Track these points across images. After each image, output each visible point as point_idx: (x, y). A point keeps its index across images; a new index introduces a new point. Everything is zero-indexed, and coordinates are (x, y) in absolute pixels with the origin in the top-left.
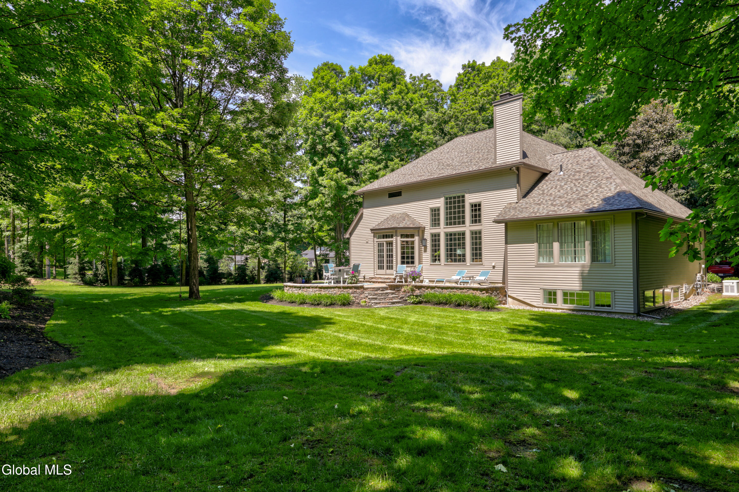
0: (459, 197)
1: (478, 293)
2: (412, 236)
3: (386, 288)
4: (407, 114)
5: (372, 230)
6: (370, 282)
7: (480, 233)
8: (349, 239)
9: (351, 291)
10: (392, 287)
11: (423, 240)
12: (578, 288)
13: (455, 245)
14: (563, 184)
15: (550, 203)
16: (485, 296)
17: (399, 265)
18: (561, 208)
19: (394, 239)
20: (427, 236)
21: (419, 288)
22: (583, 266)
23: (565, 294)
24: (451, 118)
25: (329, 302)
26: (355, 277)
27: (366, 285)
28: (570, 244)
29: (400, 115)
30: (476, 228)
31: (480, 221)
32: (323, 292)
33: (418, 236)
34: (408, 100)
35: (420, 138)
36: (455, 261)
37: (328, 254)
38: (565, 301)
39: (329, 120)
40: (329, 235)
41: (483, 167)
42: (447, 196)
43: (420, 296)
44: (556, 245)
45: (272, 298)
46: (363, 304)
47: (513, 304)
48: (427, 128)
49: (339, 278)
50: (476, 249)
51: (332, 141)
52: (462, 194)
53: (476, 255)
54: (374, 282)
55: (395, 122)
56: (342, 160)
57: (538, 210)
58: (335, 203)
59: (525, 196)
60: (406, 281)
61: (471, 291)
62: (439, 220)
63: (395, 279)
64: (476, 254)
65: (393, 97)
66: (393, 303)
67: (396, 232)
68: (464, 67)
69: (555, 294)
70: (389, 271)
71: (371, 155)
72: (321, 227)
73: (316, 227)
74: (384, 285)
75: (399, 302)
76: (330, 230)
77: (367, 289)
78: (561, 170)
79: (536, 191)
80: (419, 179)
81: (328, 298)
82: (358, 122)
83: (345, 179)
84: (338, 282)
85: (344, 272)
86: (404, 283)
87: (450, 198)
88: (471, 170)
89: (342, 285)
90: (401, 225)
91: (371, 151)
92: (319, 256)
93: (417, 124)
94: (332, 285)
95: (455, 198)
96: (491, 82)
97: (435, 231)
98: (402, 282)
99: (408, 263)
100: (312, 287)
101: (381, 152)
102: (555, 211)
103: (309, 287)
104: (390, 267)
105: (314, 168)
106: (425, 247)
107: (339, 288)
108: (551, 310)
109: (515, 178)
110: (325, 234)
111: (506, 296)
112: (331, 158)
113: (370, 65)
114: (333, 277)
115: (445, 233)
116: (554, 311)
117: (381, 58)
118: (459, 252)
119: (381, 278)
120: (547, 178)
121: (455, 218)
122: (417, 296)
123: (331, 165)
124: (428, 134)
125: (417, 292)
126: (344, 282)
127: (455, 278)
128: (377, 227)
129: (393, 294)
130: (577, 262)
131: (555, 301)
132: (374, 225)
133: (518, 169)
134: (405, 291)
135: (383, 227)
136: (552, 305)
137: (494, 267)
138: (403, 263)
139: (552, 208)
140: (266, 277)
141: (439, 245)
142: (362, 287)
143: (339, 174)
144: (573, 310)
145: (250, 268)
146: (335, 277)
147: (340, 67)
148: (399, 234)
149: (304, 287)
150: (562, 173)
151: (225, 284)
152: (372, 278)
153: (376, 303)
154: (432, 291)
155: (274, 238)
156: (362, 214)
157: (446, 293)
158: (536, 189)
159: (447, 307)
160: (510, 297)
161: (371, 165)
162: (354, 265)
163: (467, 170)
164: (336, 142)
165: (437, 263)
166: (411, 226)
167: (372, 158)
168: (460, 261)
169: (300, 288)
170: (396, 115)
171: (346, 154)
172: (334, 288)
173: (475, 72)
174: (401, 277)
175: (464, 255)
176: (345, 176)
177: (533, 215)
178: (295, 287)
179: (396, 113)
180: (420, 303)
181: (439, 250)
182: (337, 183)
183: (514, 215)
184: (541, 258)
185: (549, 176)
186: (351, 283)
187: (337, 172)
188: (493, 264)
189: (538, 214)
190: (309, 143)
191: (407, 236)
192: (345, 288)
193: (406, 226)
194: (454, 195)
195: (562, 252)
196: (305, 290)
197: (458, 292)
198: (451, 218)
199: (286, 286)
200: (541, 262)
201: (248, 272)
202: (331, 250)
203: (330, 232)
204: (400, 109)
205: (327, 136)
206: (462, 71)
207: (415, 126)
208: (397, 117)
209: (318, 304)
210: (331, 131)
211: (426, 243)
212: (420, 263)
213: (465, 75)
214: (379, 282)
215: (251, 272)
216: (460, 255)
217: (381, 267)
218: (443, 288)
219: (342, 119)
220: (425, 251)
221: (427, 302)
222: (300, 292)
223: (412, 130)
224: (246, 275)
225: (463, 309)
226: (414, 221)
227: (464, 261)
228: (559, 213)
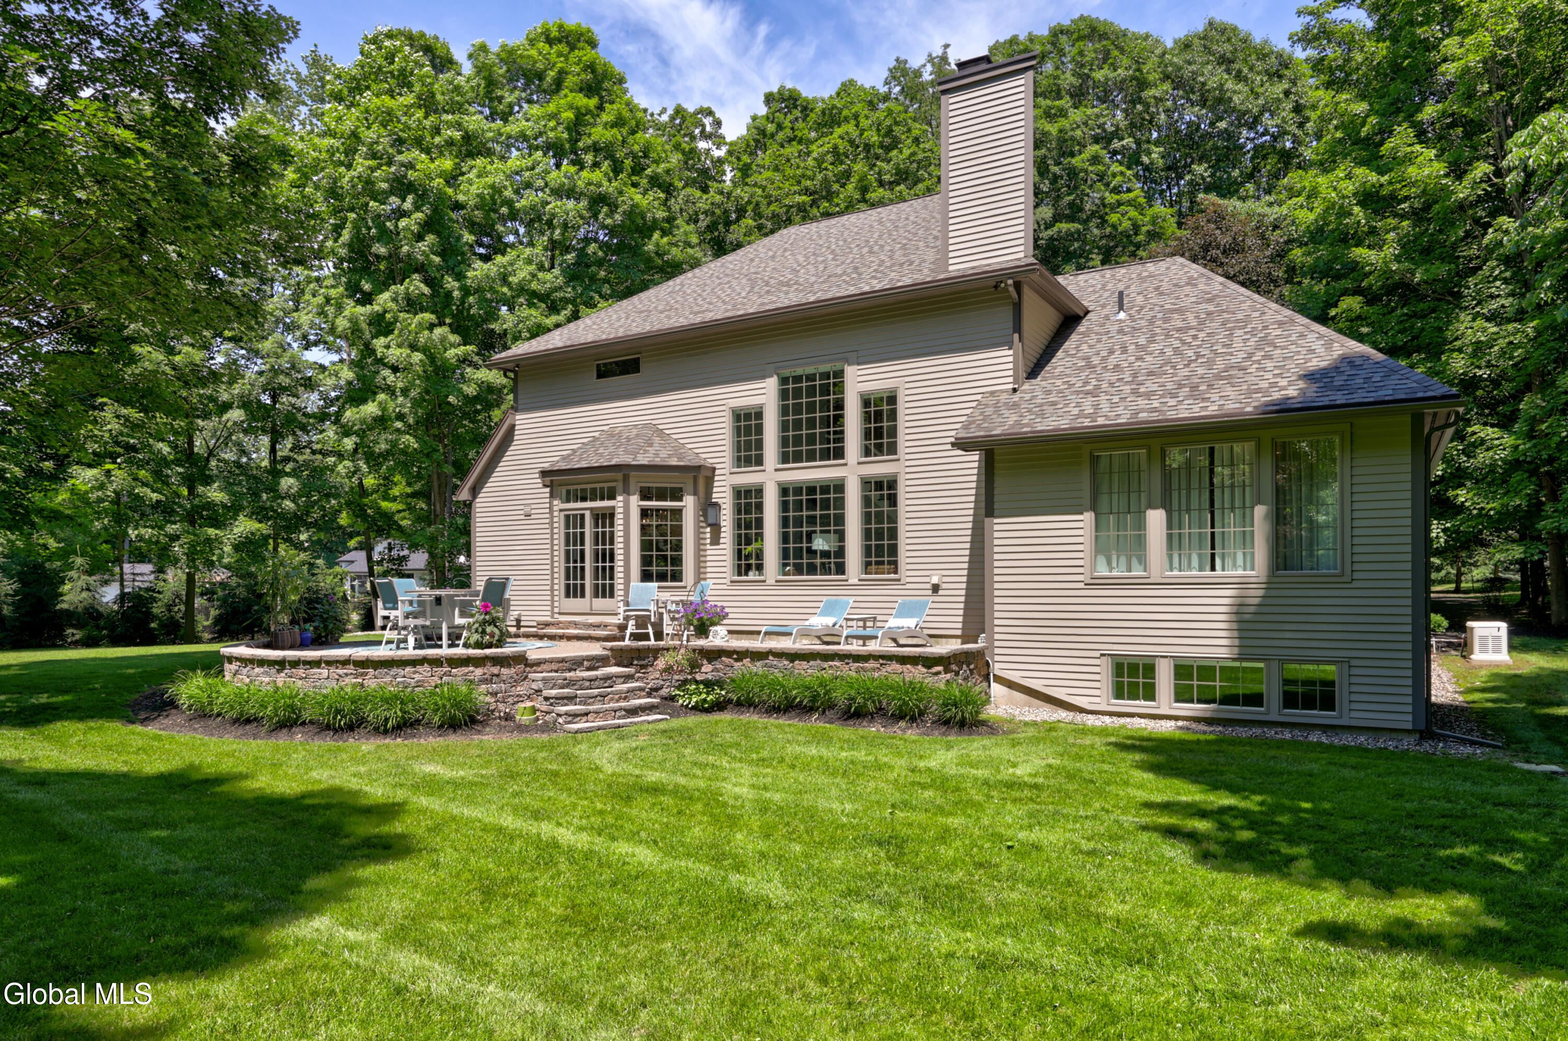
0: (826, 376)
1: (917, 673)
2: (677, 495)
3: (602, 661)
4: (635, 185)
5: (544, 473)
6: (541, 637)
7: (892, 484)
8: (468, 505)
9: (479, 672)
10: (623, 657)
11: (708, 507)
12: (1223, 653)
13: (812, 520)
14: (1142, 341)
15: (1127, 389)
16: (939, 681)
17: (636, 584)
18: (1172, 402)
19: (618, 503)
20: (722, 494)
21: (714, 655)
22: (1242, 584)
23: (1182, 670)
24: (741, 212)
25: (394, 714)
26: (493, 622)
27: (534, 649)
28: (1195, 514)
29: (615, 184)
30: (880, 468)
31: (892, 449)
32: (373, 681)
33: (695, 493)
34: (636, 148)
35: (668, 253)
36: (812, 570)
37: (405, 558)
38: (1182, 696)
39: (412, 176)
40: (410, 508)
41: (907, 281)
42: (786, 373)
43: (720, 683)
44: (1156, 519)
45: (172, 704)
46: (526, 719)
47: (1010, 702)
48: (683, 228)
49: (437, 626)
50: (879, 535)
51: (420, 237)
52: (837, 366)
53: (879, 553)
54: (552, 637)
55: (598, 201)
56: (449, 294)
57: (1096, 407)
58: (430, 415)
59: (1033, 372)
60: (659, 636)
61: (896, 666)
62: (760, 445)
63: (623, 628)
64: (879, 548)
65: (599, 133)
66: (633, 712)
67: (626, 479)
68: (769, 99)
69: (1150, 669)
70: (601, 603)
71: (534, 286)
72: (388, 482)
73: (370, 481)
74: (595, 649)
75: (650, 709)
76: (414, 495)
77: (538, 663)
78: (1121, 307)
79: (1060, 361)
80: (698, 319)
81: (389, 701)
82: (496, 189)
83: (453, 345)
84: (430, 638)
85: (453, 605)
86: (652, 642)
87: (797, 379)
88: (867, 289)
89: (445, 651)
90: (642, 460)
91: (534, 276)
92: (380, 563)
93: (661, 214)
94: (410, 651)
95: (811, 378)
96: (838, 131)
97: (748, 478)
98: (646, 637)
99: (662, 577)
100: (330, 663)
101: (560, 281)
102: (1155, 410)
103: (317, 663)
104: (606, 591)
105: (360, 309)
106: (716, 528)
107: (436, 662)
108: (1137, 720)
109: (1005, 315)
110: (400, 507)
111: (987, 678)
112: (416, 285)
113: (532, 42)
114: (412, 622)
115: (779, 484)
116: (1143, 723)
117: (561, 27)
118: (819, 544)
119: (576, 625)
120: (1081, 328)
121: (811, 439)
122: (708, 684)
123: (412, 305)
124: (688, 244)
125: (707, 670)
126: (454, 638)
127: (819, 622)
128: (563, 465)
129: (628, 678)
130: (1218, 572)
131: (1150, 694)
132: (552, 459)
133: (1018, 286)
134: (668, 670)
135: (584, 464)
136: (1140, 706)
137: (936, 588)
138: (646, 577)
139: (1142, 402)
140: (217, 620)
141: (759, 523)
142: (520, 659)
143: (438, 331)
144: (1209, 721)
145: (166, 597)
146: (420, 622)
147: (445, 46)
148: (633, 486)
149: (295, 664)
150: (1122, 315)
151: (76, 644)
152: (547, 625)
153: (575, 715)
154: (758, 667)
155: (234, 509)
156: (512, 428)
157: (807, 671)
158: (1060, 354)
159: (815, 723)
160: (999, 680)
161: (533, 312)
162: (490, 584)
163: (852, 290)
164: (430, 238)
165: (752, 576)
166: (674, 462)
167: (534, 294)
168: (826, 570)
169: (281, 664)
170: (606, 183)
171: (460, 277)
172: (414, 662)
173: (797, 113)
174: (642, 622)
175: (841, 552)
176: (454, 338)
177: (1087, 422)
178: (262, 662)
179: (606, 174)
180: (719, 706)
181: (760, 536)
182: (432, 358)
183: (1017, 423)
184: (1101, 560)
185: (1085, 322)
186: (479, 645)
187: (431, 327)
188: (935, 580)
189: (1101, 421)
190: (346, 235)
191: (661, 495)
192: (455, 662)
193: (658, 461)
194: (810, 370)
195: (1173, 542)
196: (301, 672)
197: (850, 671)
198: (798, 441)
199: (230, 659)
200: (1103, 571)
201: (157, 609)
202: (414, 547)
203: (413, 501)
204: (617, 169)
205: (403, 223)
206: (763, 110)
207: (655, 220)
208: (609, 188)
209: (351, 728)
210: (417, 208)
211: (718, 516)
212: (700, 576)
213: (769, 118)
214: (570, 638)
215: (169, 607)
216: (826, 554)
217: (574, 591)
218: (793, 656)
219: (452, 179)
220: (716, 540)
221: (745, 704)
222: (281, 679)
223: (646, 230)
224: (149, 616)
225: (874, 729)
226: (679, 448)
227: (841, 569)
228: (1171, 414)
